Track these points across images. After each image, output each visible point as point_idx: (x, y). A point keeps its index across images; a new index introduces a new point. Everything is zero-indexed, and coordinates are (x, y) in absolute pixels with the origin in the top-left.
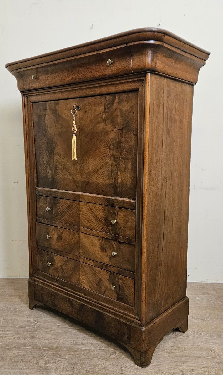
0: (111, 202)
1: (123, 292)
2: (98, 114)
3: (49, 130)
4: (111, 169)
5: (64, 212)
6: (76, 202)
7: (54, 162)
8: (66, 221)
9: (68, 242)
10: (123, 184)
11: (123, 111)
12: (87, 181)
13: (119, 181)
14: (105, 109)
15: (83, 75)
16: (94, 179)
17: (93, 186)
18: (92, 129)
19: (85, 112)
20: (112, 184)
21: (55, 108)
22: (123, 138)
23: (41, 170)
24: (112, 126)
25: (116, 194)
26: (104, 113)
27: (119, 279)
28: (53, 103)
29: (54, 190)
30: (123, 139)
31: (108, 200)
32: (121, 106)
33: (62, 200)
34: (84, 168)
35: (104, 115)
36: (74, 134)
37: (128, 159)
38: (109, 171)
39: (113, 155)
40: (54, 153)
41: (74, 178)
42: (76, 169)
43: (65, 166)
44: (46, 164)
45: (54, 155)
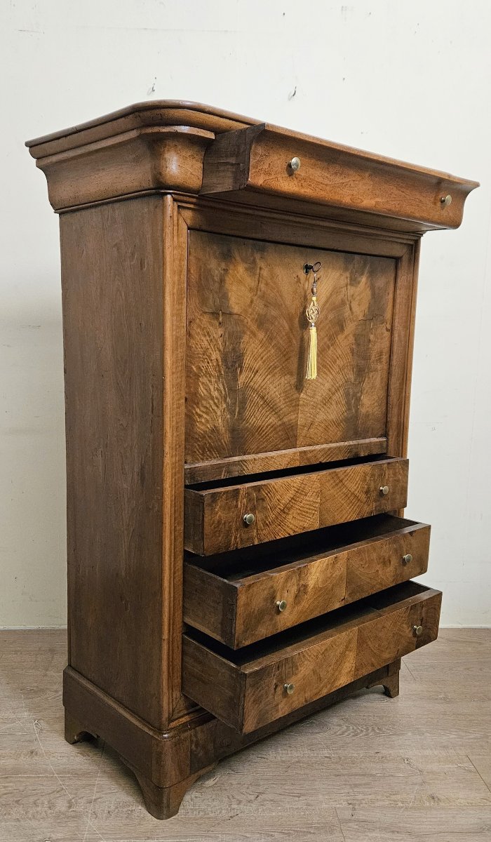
0: (354, 451)
3: (233, 309)
4: (352, 391)
5: (285, 511)
7: (238, 389)
10: (367, 415)
13: (362, 410)
14: (351, 279)
17: (322, 427)
19: (318, 279)
20: (351, 418)
21: (255, 258)
23: (200, 416)
25: (357, 435)
26: (349, 287)
30: (371, 337)
31: (349, 449)
32: (374, 279)
36: (313, 325)
37: (376, 370)
38: (349, 394)
39: (357, 366)
40: (241, 367)
41: (285, 420)
42: (291, 401)
43: (265, 395)
44: (217, 398)
45: (241, 371)
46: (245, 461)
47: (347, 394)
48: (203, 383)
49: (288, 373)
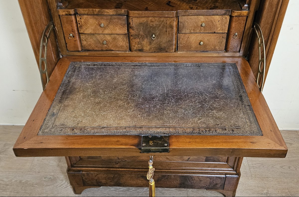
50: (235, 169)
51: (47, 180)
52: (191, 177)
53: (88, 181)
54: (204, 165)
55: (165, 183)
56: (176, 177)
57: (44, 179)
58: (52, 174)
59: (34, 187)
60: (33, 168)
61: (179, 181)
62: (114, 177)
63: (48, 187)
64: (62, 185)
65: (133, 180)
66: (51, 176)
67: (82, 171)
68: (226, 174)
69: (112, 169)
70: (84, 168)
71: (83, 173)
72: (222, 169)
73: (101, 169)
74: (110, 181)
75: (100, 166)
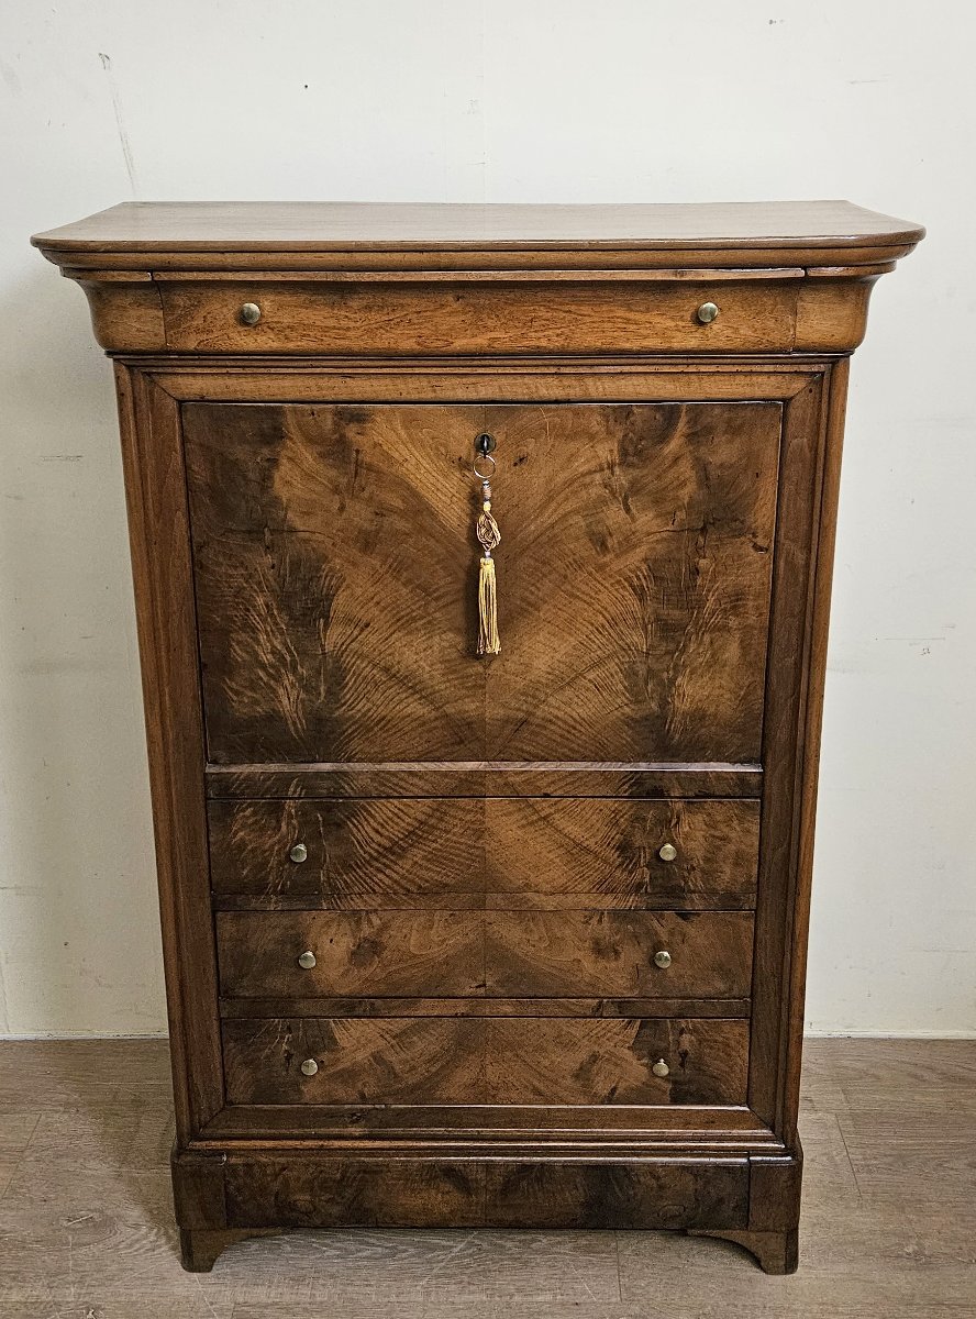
0: (650, 783)
1: (700, 1069)
2: (590, 472)
3: (298, 523)
4: (644, 667)
5: (394, 851)
6: (462, 802)
7: (324, 654)
8: (403, 882)
9: (415, 956)
10: (699, 716)
11: (710, 468)
12: (521, 715)
13: (682, 705)
14: (624, 453)
15: (558, 335)
16: (558, 708)
17: (554, 732)
18: (552, 526)
19: (521, 460)
20: (646, 718)
21: (343, 436)
22: (704, 558)
23: (237, 693)
24: (657, 516)
25: (666, 751)
26: (617, 470)
27: (682, 1032)
28: (329, 416)
29: (327, 767)
30: (703, 563)
31: (637, 779)
32: (703, 449)
33: (378, 802)
34: (506, 672)
35: (621, 478)
36: (488, 554)
37: (725, 628)
38: (636, 674)
39: (658, 619)
40: (327, 618)
41: (449, 709)
42: (462, 677)
43: (393, 666)
44: (272, 666)
45: (326, 625)
46: (345, 773)
47: (630, 674)
48: (238, 643)
49: (450, 630)
50: (779, 1129)
51: (79, 1226)
52: (624, 1168)
53: (244, 1202)
54: (667, 1119)
55: (532, 1200)
56: (571, 1170)
57: (65, 1224)
58: (97, 1204)
59: (30, 1249)
60: (21, 1187)
61: (581, 1191)
62: (342, 1179)
63: (84, 1250)
64: (137, 1241)
65: (413, 1190)
66: (92, 1211)
67: (229, 1153)
68: (749, 1152)
69: (337, 1144)
70: (235, 1143)
71: (233, 1160)
72: (735, 1132)
73: (298, 1143)
74: (328, 1196)
75: (296, 1132)
